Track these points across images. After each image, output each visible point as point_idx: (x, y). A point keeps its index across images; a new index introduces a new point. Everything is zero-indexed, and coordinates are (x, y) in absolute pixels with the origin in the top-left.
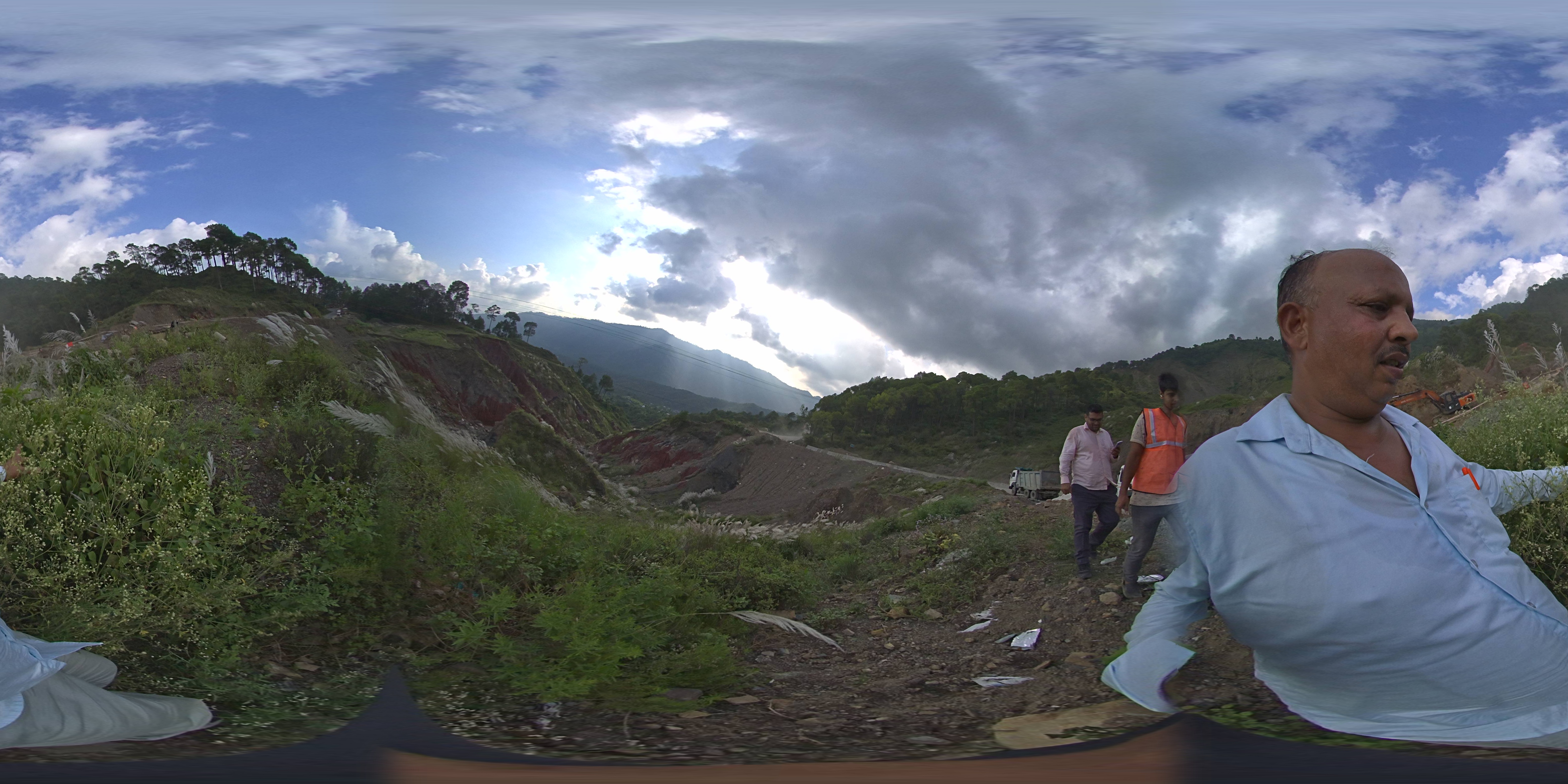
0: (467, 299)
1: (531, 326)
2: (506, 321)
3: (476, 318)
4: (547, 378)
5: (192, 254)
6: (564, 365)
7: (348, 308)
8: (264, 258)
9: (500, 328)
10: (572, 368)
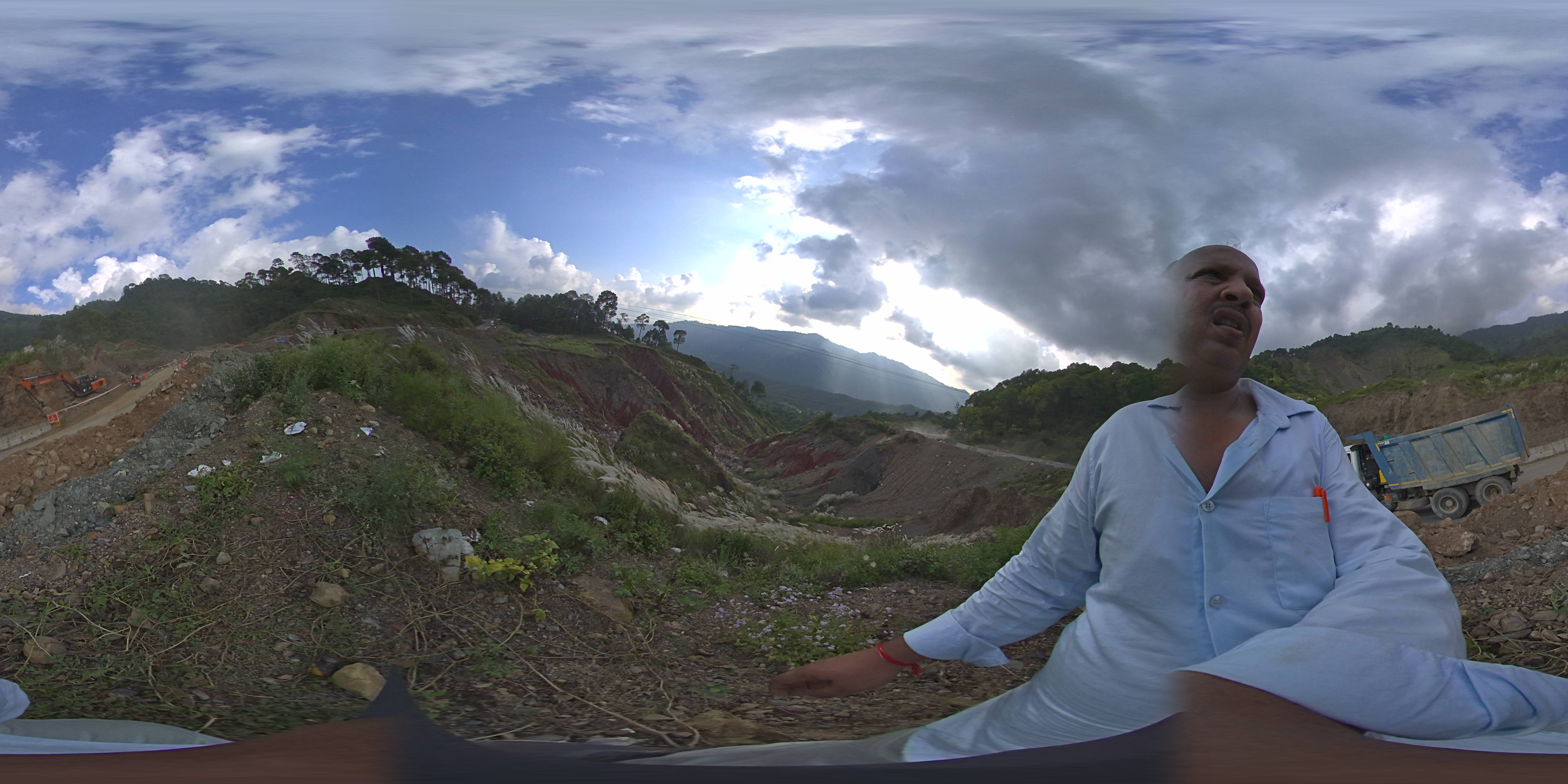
0: (616, 309)
1: (680, 333)
2: (655, 329)
3: (625, 328)
4: (696, 385)
5: (353, 264)
6: (714, 372)
7: (502, 319)
8: (422, 270)
9: (649, 337)
10: (723, 375)
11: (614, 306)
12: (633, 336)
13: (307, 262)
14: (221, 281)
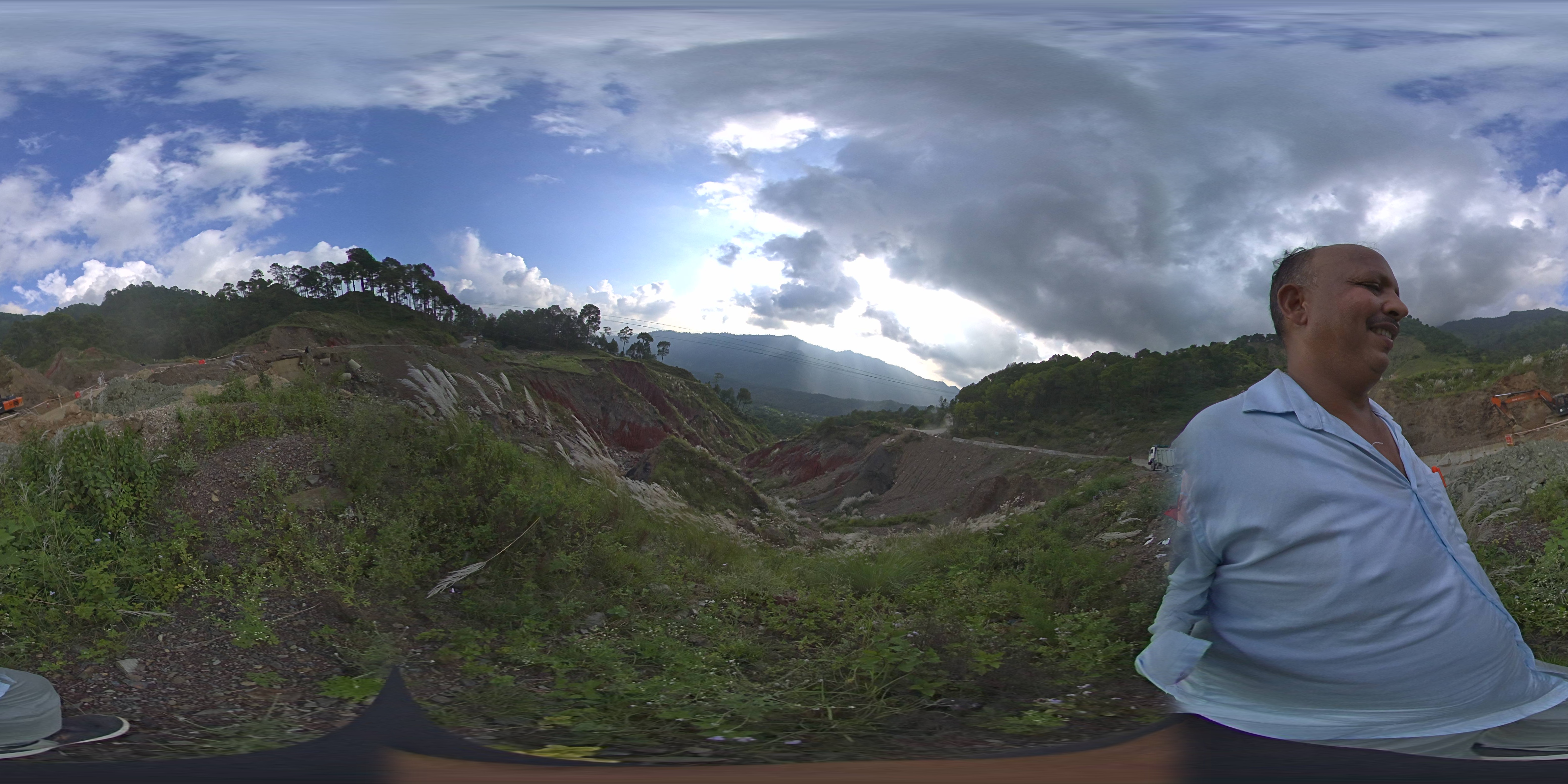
0: (599, 322)
1: (664, 344)
2: (639, 342)
3: (609, 341)
4: (685, 397)
5: (332, 277)
6: (700, 383)
7: (484, 336)
8: (402, 284)
9: (633, 350)
10: (709, 384)
11: (597, 320)
12: (617, 350)
13: (286, 275)
14: (202, 291)
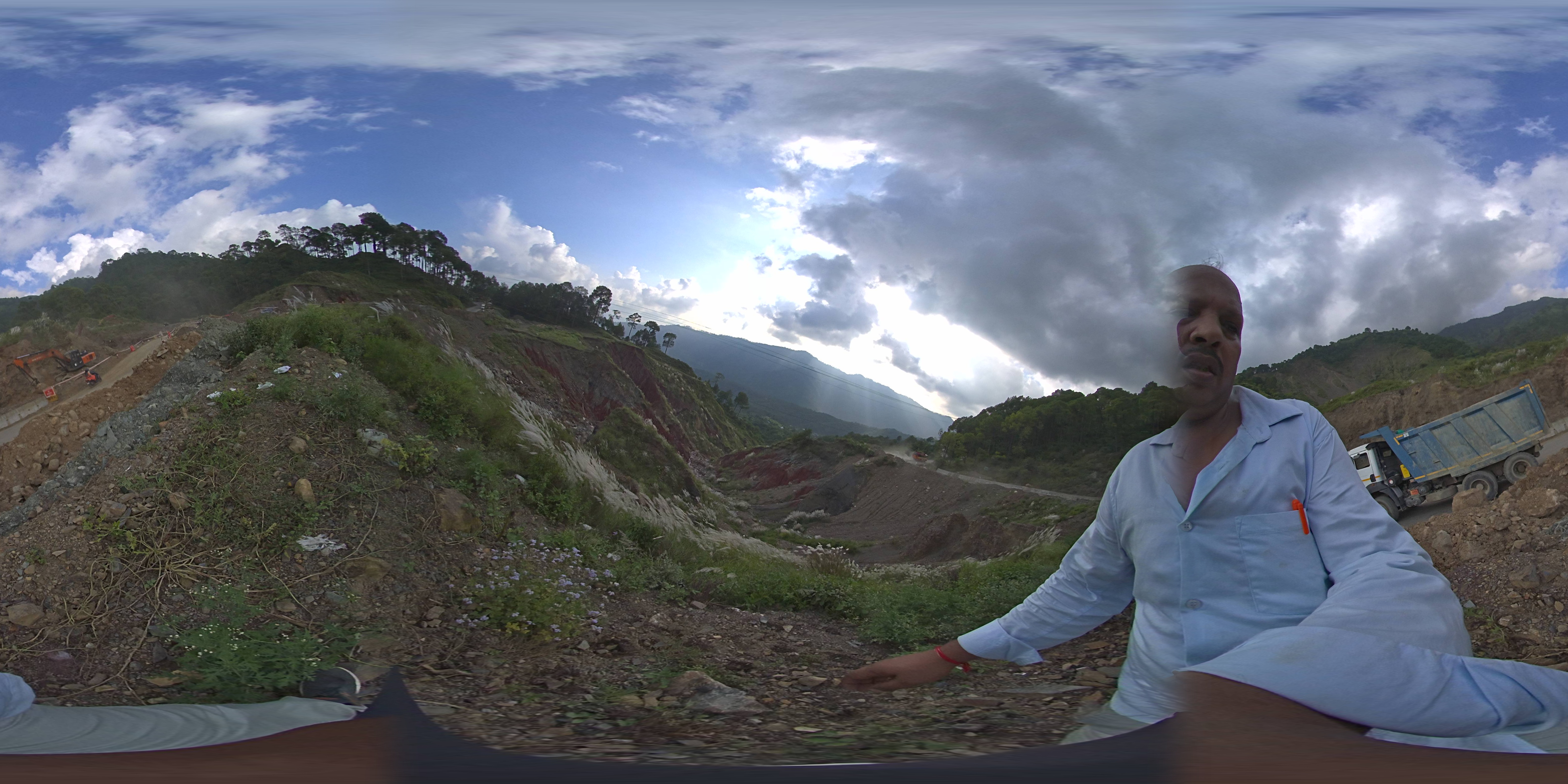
0: (609, 305)
1: (670, 337)
2: (645, 329)
3: (616, 325)
4: (680, 390)
5: (344, 238)
6: (700, 379)
7: (494, 303)
8: (416, 248)
9: (639, 337)
10: (708, 382)
11: (607, 302)
12: (623, 334)
13: (295, 235)
14: (203, 253)
